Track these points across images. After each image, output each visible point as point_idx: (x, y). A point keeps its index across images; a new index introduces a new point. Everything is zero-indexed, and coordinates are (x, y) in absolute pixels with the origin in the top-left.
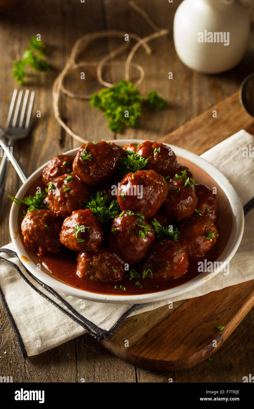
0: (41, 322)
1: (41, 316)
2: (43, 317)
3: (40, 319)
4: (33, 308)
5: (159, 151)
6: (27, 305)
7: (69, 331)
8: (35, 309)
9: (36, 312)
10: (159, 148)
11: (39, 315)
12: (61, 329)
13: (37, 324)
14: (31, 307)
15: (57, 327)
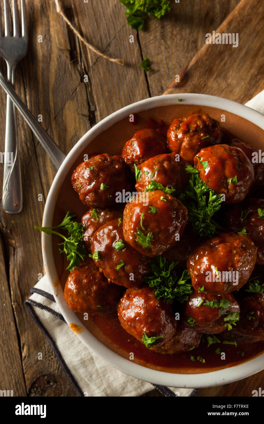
0: (104, 375)
1: (104, 369)
2: (106, 370)
3: (103, 372)
4: (92, 359)
5: (235, 181)
6: (85, 355)
7: (139, 387)
8: (94, 360)
9: (96, 363)
10: (236, 177)
11: (101, 368)
12: (129, 385)
13: (100, 379)
14: (89, 357)
15: (124, 383)
